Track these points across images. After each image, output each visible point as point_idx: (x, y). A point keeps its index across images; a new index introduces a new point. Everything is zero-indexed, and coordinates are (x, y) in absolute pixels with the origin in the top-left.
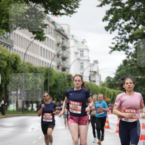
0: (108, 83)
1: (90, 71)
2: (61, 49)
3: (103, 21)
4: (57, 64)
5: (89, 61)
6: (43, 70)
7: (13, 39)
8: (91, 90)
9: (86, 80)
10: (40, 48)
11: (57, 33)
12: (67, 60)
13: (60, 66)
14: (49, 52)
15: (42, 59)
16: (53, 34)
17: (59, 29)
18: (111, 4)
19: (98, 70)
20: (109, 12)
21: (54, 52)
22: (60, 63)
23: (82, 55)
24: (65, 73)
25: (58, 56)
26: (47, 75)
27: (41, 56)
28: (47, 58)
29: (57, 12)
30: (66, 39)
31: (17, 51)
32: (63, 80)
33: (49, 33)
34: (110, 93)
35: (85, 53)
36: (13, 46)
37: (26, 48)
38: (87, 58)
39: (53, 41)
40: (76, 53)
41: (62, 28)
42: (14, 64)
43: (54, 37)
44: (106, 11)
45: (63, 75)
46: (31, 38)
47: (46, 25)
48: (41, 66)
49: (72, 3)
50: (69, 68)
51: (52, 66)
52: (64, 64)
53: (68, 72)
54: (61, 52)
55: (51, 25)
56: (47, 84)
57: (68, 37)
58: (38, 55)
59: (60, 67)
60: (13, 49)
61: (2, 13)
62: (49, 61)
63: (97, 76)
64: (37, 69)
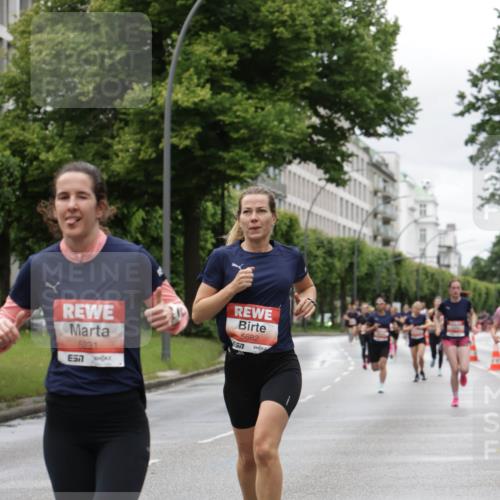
0: (476, 270)
1: (440, 246)
2: (380, 201)
3: (467, 143)
4: (374, 231)
5: (437, 224)
6: (344, 244)
7: (287, 182)
8: (441, 283)
9: (431, 263)
10: (339, 200)
11: (374, 170)
12: (392, 223)
13: (380, 235)
14: (357, 207)
15: (343, 221)
16: (365, 172)
17: (377, 161)
18: (482, 111)
19: (456, 244)
20: (479, 128)
21: (367, 207)
22: (378, 229)
23: (423, 213)
24: (389, 250)
25: (375, 215)
26: (353, 253)
27: (341, 215)
28: (352, 219)
29: (372, 131)
30: (391, 182)
31: (294, 206)
32: (385, 263)
33: (358, 170)
34: (480, 289)
35: (430, 209)
36: (285, 197)
37: (311, 201)
38: (433, 220)
39: (365, 186)
40: (412, 210)
41: (384, 160)
42: (288, 232)
43: (368, 178)
44: (473, 126)
45: (385, 254)
46: (320, 179)
47: (351, 155)
48: (341, 235)
49: (402, 114)
50: (396, 240)
51: (362, 236)
52: (387, 231)
53: (394, 247)
54: (381, 208)
55: (362, 154)
56: (353, 273)
57: (396, 178)
58: (336, 212)
59: (379, 238)
60: (285, 203)
61: (264, 132)
62: (356, 226)
63: (452, 255)
64: (334, 242)
